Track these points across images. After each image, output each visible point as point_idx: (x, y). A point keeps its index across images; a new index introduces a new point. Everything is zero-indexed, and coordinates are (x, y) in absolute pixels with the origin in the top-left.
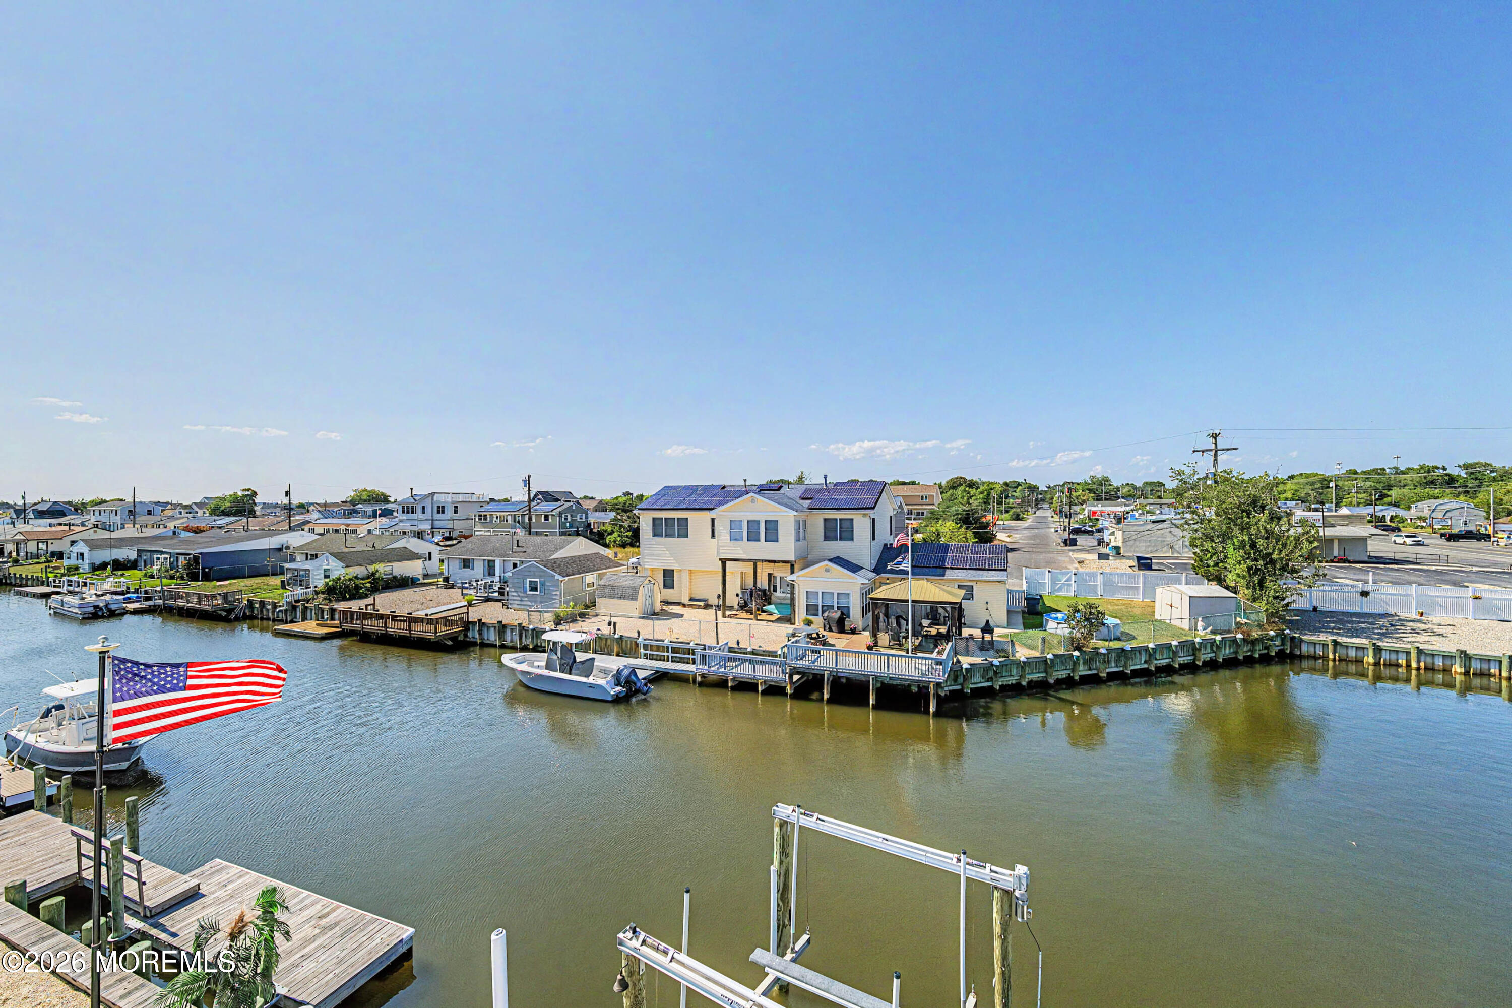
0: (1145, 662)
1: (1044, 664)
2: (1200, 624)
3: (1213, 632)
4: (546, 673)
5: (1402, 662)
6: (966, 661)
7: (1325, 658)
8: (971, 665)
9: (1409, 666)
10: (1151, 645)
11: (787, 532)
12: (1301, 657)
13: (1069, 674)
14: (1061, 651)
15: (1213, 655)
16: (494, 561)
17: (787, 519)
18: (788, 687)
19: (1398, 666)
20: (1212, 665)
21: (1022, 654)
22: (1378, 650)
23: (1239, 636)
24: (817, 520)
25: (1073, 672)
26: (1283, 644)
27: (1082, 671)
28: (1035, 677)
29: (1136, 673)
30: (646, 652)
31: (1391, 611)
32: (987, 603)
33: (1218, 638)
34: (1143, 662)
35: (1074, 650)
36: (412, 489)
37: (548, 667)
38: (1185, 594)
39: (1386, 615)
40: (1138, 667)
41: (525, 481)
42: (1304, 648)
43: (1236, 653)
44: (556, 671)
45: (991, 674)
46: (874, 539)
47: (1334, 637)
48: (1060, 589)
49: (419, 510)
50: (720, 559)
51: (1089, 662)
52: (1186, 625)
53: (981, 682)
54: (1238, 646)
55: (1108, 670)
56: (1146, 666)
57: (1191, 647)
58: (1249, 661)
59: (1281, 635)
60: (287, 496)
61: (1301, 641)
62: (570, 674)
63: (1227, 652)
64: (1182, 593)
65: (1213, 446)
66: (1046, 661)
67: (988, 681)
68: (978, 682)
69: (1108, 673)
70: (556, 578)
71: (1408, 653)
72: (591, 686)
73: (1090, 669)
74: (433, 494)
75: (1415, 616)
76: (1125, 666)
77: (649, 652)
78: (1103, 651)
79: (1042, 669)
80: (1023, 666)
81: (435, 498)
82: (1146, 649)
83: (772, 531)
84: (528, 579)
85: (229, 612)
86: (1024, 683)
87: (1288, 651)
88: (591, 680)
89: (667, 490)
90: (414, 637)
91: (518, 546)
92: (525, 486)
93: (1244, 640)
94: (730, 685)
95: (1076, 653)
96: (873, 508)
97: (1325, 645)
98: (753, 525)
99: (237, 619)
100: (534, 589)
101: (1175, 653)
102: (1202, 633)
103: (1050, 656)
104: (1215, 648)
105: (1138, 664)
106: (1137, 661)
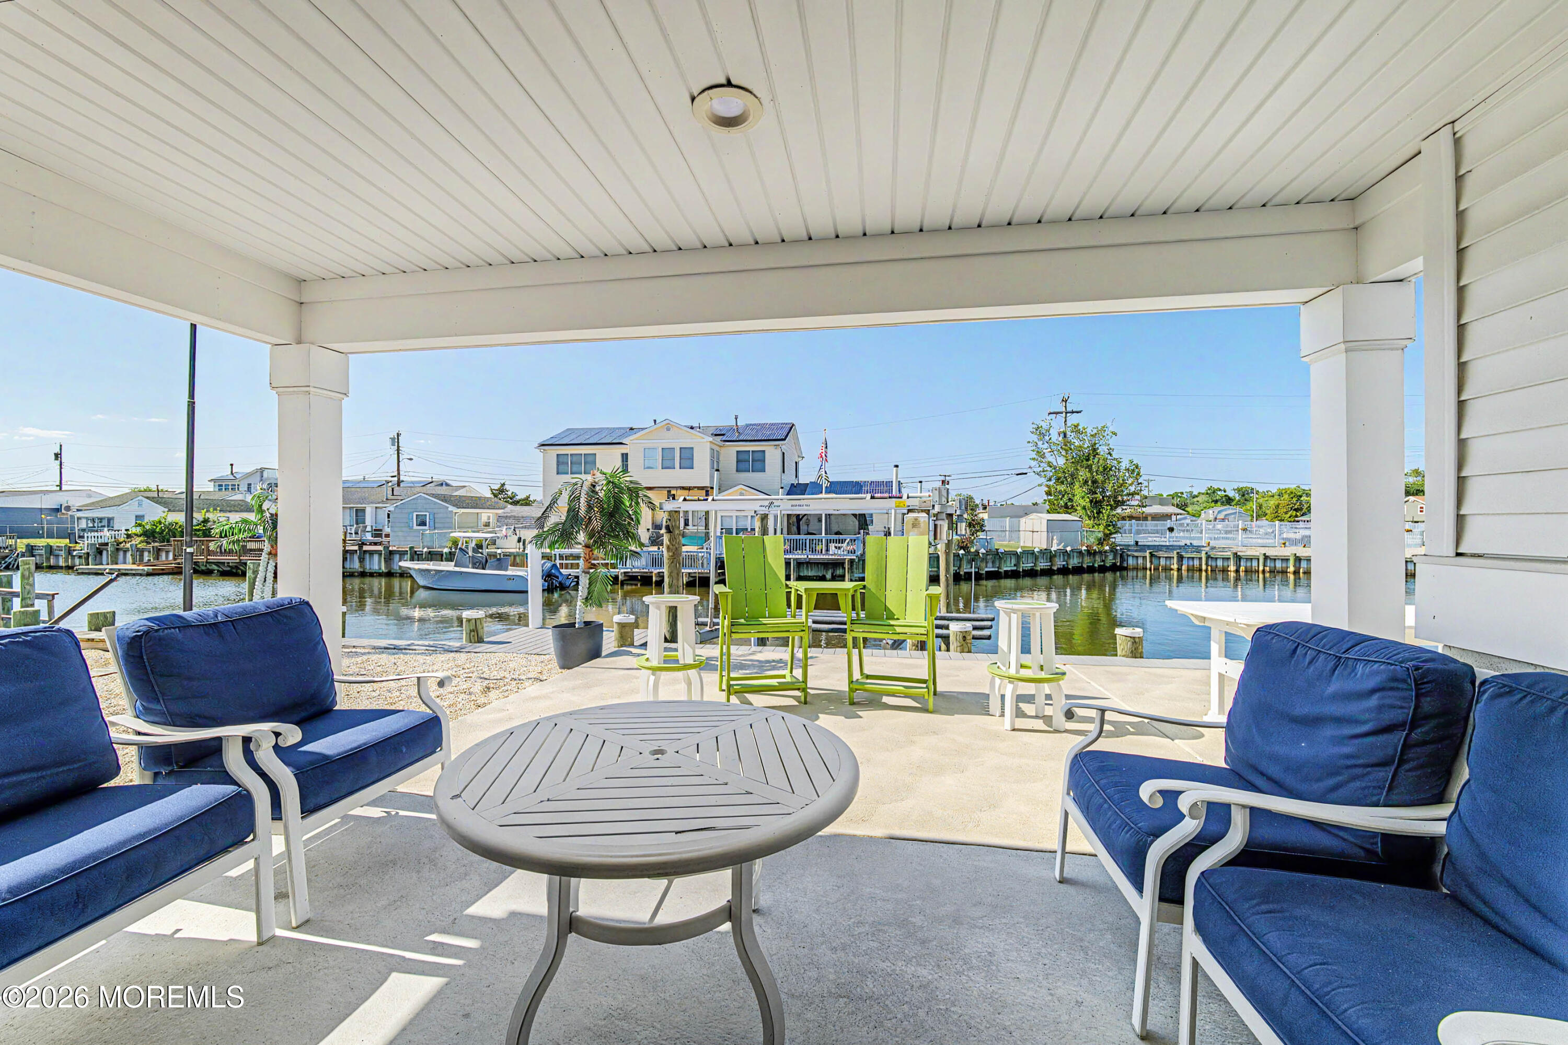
0: (1015, 565)
1: (936, 560)
2: (1055, 539)
3: (1065, 545)
4: (457, 569)
5: (1196, 565)
7: (1144, 570)
10: (1019, 551)
11: (702, 459)
12: (1126, 569)
13: (955, 571)
15: (1065, 562)
16: (363, 510)
17: (703, 448)
20: (1064, 571)
22: (1180, 557)
23: (1084, 548)
24: (730, 453)
25: (958, 569)
26: (1115, 558)
27: (967, 568)
29: (1008, 573)
30: (561, 562)
33: (1069, 549)
34: (1012, 565)
35: (959, 551)
36: (232, 465)
37: (455, 566)
38: (1045, 520)
40: (1009, 569)
41: (393, 439)
42: (1131, 561)
43: (1082, 562)
44: (469, 567)
46: (784, 472)
49: (243, 488)
51: (972, 561)
52: (1044, 540)
54: (1083, 556)
55: (986, 569)
56: (1014, 568)
57: (1048, 554)
58: (1092, 570)
61: (1128, 555)
62: (484, 569)
63: (1075, 560)
64: (1041, 518)
65: (1064, 410)
69: (987, 571)
70: (450, 509)
71: (1200, 559)
72: (511, 578)
73: (972, 567)
74: (262, 471)
76: (1000, 567)
77: (564, 562)
78: (982, 550)
81: (265, 474)
82: (1015, 554)
83: (687, 459)
84: (415, 514)
87: (1118, 564)
88: (509, 573)
89: (570, 431)
91: (393, 495)
92: (393, 445)
93: (1087, 552)
94: (654, 579)
95: (962, 552)
96: (784, 440)
97: (1144, 558)
98: (667, 452)
100: (423, 523)
101: (1036, 558)
102: (1056, 545)
104: (1066, 558)
105: (1008, 566)
106: (1008, 564)
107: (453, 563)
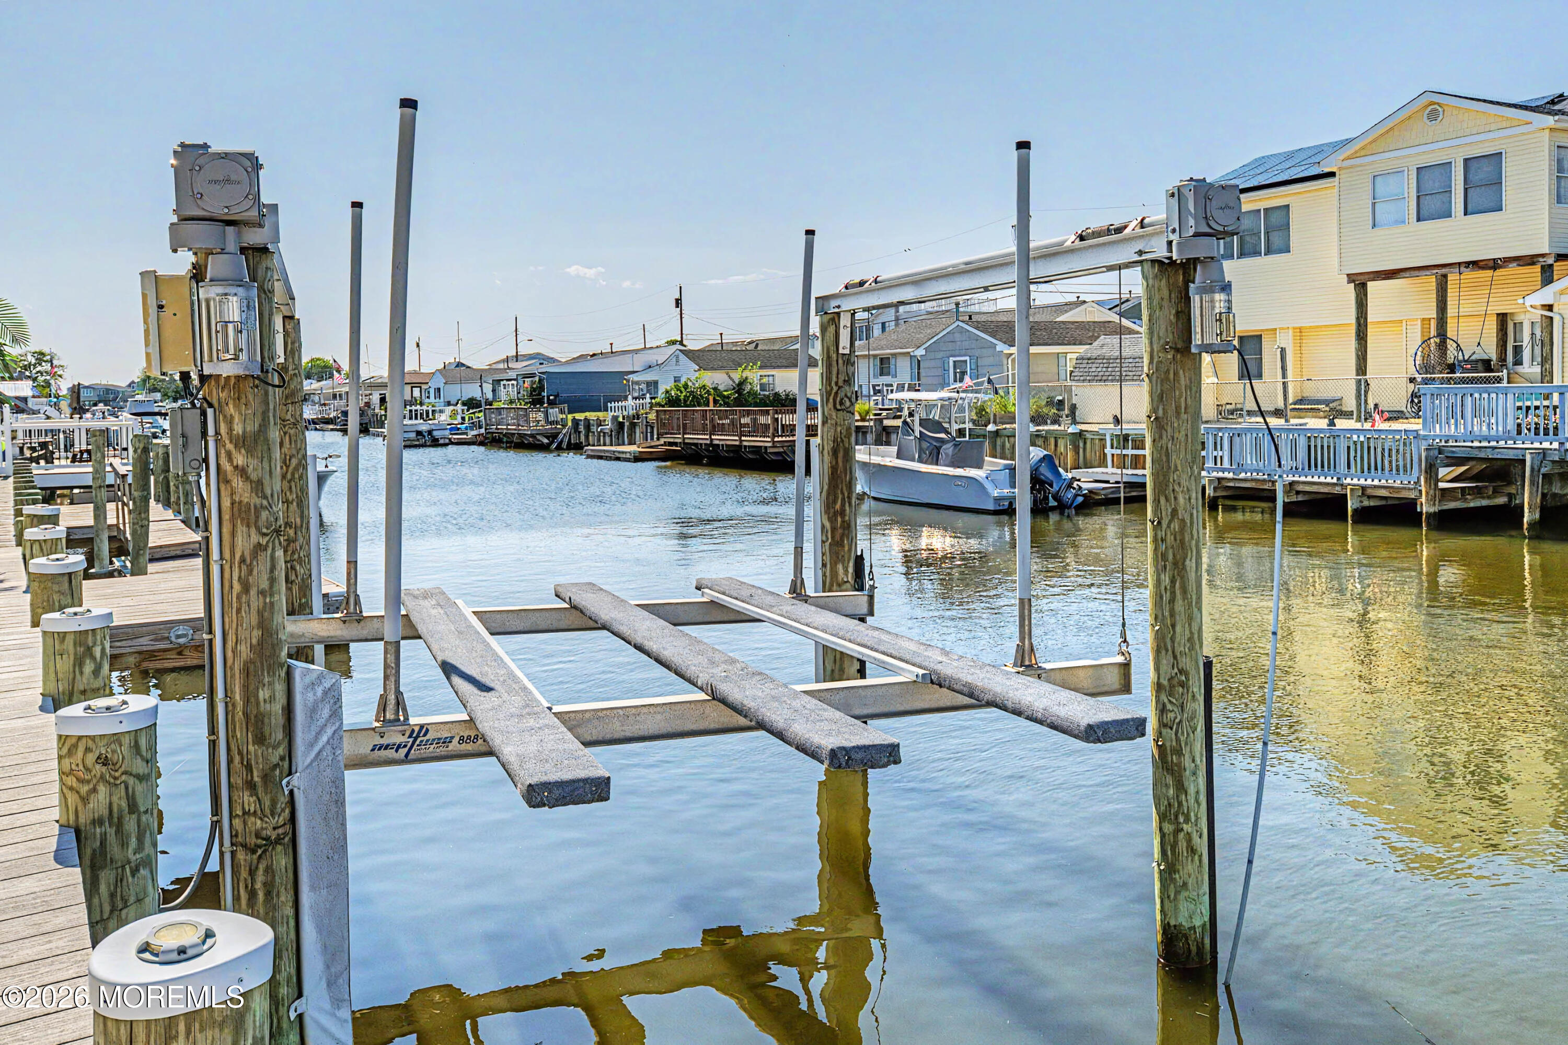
4: (897, 462)
11: (1528, 180)
17: (1528, 150)
18: (1423, 499)
30: (1116, 452)
37: (899, 456)
50: (1351, 278)
60: (677, 307)
70: (998, 349)
77: (1120, 452)
83: (1485, 185)
84: (952, 359)
85: (553, 436)
88: (961, 471)
90: (745, 446)
98: (1431, 177)
99: (559, 448)
100: (962, 376)
107: (894, 449)
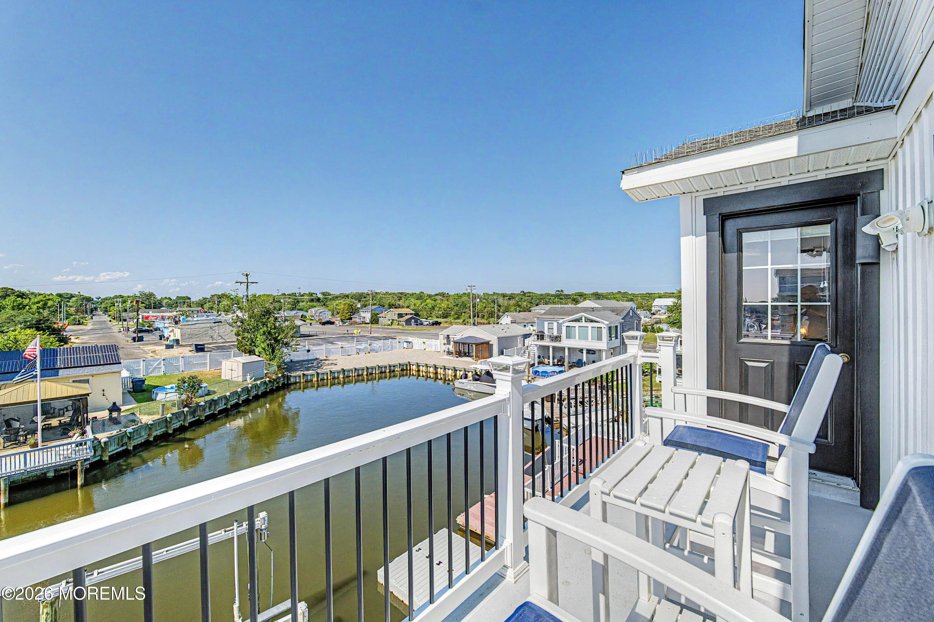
0: (225, 404)
1: (166, 422)
2: (248, 377)
3: (255, 380)
5: (326, 377)
6: (103, 437)
7: (300, 382)
8: (108, 438)
9: (327, 379)
10: (228, 394)
12: (291, 384)
13: (181, 424)
14: (175, 410)
15: (256, 392)
19: (324, 380)
20: (257, 397)
21: (146, 419)
22: (318, 374)
23: (268, 379)
25: (184, 422)
26: (284, 380)
27: (190, 419)
28: (158, 433)
29: (221, 412)
31: (318, 357)
32: (103, 390)
33: (259, 382)
34: (223, 404)
35: (184, 408)
38: (239, 362)
39: (317, 359)
42: (292, 380)
43: (266, 388)
45: (125, 440)
47: (302, 372)
48: (151, 372)
51: (193, 413)
52: (240, 379)
53: (117, 449)
54: (267, 384)
55: (205, 415)
56: (225, 406)
57: (247, 390)
58: (272, 391)
59: (283, 376)
61: (291, 376)
63: (262, 389)
64: (237, 360)
65: (246, 281)
66: (166, 419)
67: (122, 446)
68: (113, 449)
69: (205, 416)
71: (327, 373)
73: (194, 417)
75: (325, 358)
76: (215, 410)
78: (202, 403)
79: (164, 425)
80: (149, 427)
82: (225, 397)
86: (151, 439)
87: (286, 383)
93: (269, 381)
95: (186, 409)
97: (300, 377)
101: (239, 396)
102: (249, 383)
103: (169, 415)
104: (257, 388)
105: (221, 407)
106: (220, 405)
